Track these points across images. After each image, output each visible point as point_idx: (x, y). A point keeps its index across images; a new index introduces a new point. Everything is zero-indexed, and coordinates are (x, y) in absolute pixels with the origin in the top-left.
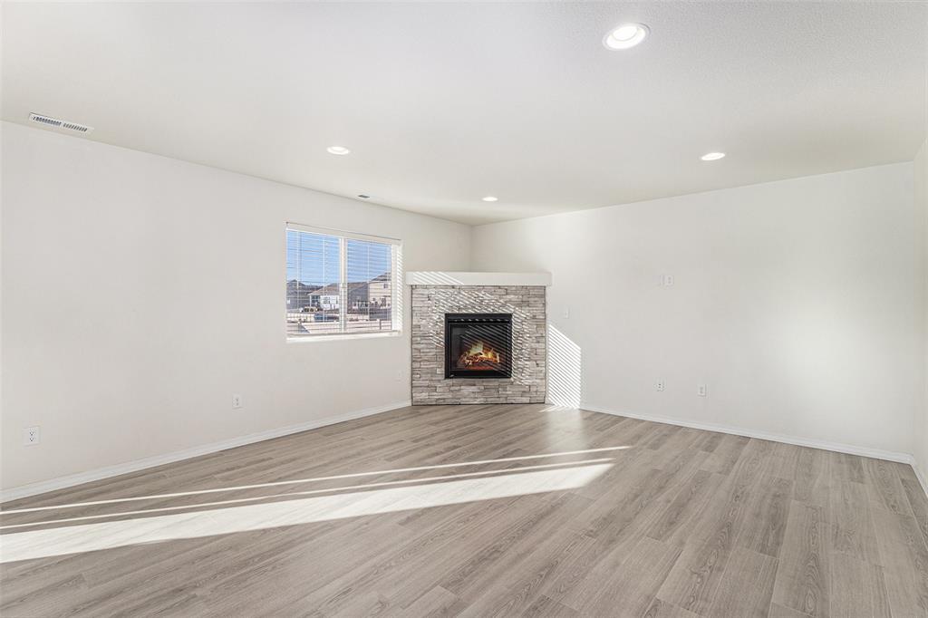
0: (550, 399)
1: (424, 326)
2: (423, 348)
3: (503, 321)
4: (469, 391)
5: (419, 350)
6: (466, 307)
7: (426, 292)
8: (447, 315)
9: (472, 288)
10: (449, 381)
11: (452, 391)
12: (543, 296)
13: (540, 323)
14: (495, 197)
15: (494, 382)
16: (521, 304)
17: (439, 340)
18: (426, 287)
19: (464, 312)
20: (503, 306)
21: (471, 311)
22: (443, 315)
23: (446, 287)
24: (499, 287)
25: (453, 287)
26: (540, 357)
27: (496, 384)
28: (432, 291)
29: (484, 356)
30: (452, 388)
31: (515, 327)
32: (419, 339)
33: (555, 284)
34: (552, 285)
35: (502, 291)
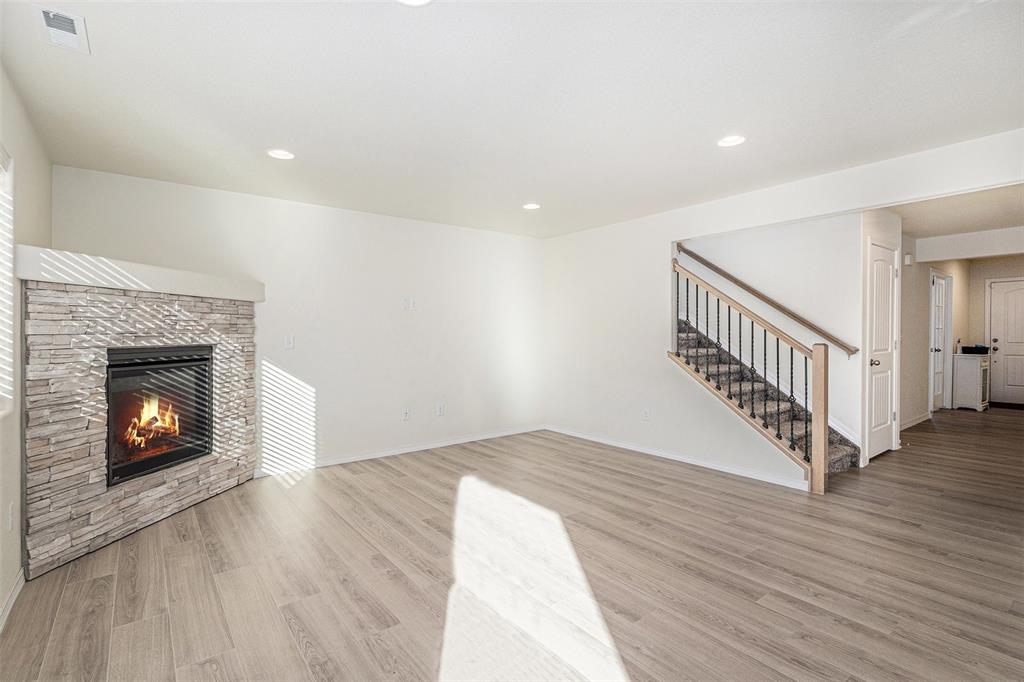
1: (61, 380)
2: (55, 435)
3: (198, 358)
4: (154, 494)
5: (46, 440)
6: (148, 335)
7: (66, 299)
8: (111, 351)
9: (156, 297)
10: (118, 492)
11: (123, 510)
12: (251, 317)
13: (250, 359)
14: (289, 151)
15: (189, 469)
16: (229, 329)
17: (94, 408)
18: (63, 288)
19: (144, 343)
20: (205, 332)
21: (156, 343)
22: (104, 352)
23: (111, 291)
24: (203, 299)
25: (125, 292)
26: (250, 410)
27: (196, 469)
28: (82, 299)
29: (159, 424)
30: (123, 504)
31: (218, 367)
32: (46, 412)
33: (267, 298)
34: (264, 300)
35: (204, 307)
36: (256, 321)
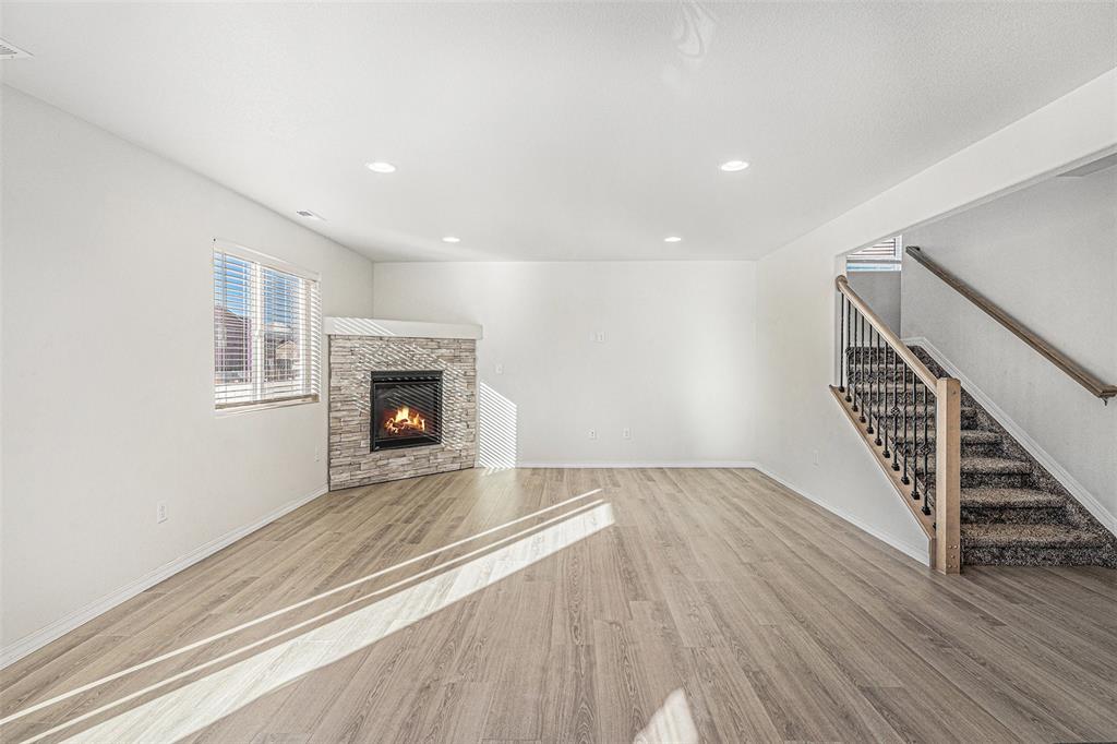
0: (481, 462)
1: (346, 387)
2: (344, 417)
3: (432, 380)
4: (400, 463)
5: (339, 419)
6: (395, 364)
7: (348, 344)
8: (373, 373)
9: (401, 340)
10: (377, 455)
11: (379, 467)
12: (473, 350)
13: (471, 381)
14: (456, 237)
15: (425, 450)
16: (453, 359)
17: (362, 405)
18: (348, 338)
19: (393, 369)
20: (435, 361)
21: (400, 368)
22: (369, 373)
23: (373, 338)
24: (432, 340)
25: (381, 338)
26: (470, 418)
27: (427, 452)
28: (356, 343)
29: (409, 422)
30: (380, 463)
31: (446, 386)
32: (339, 404)
33: (485, 337)
34: (482, 338)
35: (434, 345)
36: (477, 353)
